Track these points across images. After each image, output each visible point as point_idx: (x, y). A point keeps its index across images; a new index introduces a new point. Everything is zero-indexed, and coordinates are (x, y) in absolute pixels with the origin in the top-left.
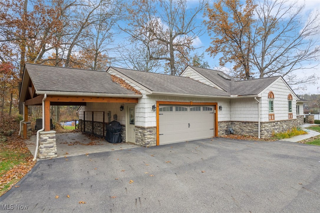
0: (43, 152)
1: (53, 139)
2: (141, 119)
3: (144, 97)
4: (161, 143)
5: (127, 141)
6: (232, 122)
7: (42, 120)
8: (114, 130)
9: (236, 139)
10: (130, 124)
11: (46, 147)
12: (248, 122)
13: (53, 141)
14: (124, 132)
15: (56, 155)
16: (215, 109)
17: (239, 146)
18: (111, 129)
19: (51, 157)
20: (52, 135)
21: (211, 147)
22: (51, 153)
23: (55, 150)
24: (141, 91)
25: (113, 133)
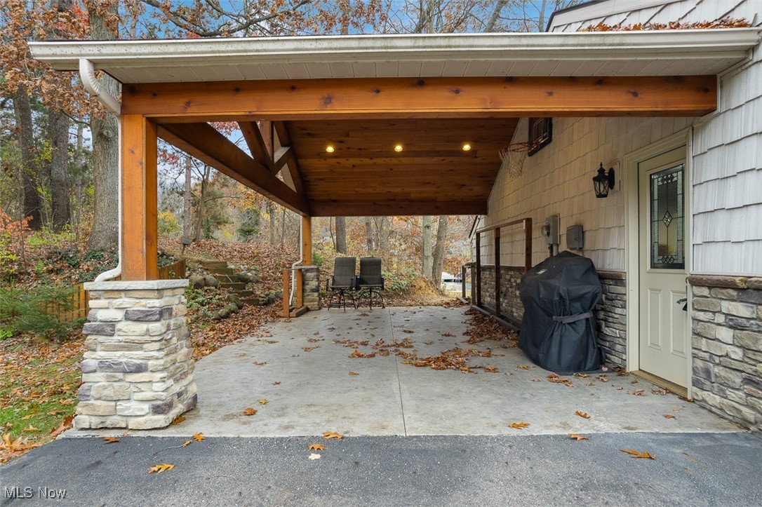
0: (93, 393)
1: (143, 327)
5: (632, 366)
8: (556, 298)
10: (653, 266)
11: (109, 367)
13: (147, 338)
14: (618, 311)
15: (161, 420)
18: (543, 293)
19: (132, 423)
20: (144, 302)
22: (133, 404)
23: (154, 385)
25: (550, 315)
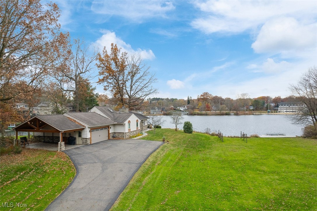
2: (85, 135)
3: (87, 128)
4: (92, 143)
5: (77, 144)
6: (115, 133)
7: (59, 137)
9: (117, 139)
10: (79, 137)
12: (121, 133)
16: (109, 128)
17: (117, 142)
21: (109, 143)
23: (64, 148)
24: (85, 126)
